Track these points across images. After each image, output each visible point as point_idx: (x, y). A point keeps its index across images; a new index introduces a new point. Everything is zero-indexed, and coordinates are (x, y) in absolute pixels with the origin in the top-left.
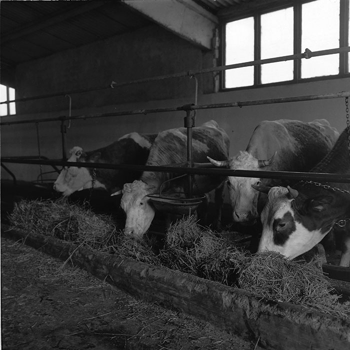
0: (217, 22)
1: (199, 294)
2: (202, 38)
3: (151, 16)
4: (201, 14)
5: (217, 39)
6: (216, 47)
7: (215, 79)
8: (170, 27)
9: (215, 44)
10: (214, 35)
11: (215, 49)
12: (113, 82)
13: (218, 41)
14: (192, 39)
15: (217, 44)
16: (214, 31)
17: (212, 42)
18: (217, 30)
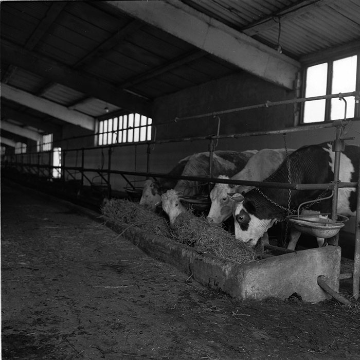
0: (300, 66)
1: (173, 250)
2: (284, 80)
3: (236, 64)
4: (284, 61)
5: (298, 81)
6: (297, 88)
7: (295, 115)
8: (254, 72)
9: (297, 85)
10: (297, 78)
11: (296, 89)
12: (177, 118)
13: (300, 83)
14: (274, 81)
15: (298, 85)
16: (296, 74)
17: (294, 83)
18: (299, 74)
